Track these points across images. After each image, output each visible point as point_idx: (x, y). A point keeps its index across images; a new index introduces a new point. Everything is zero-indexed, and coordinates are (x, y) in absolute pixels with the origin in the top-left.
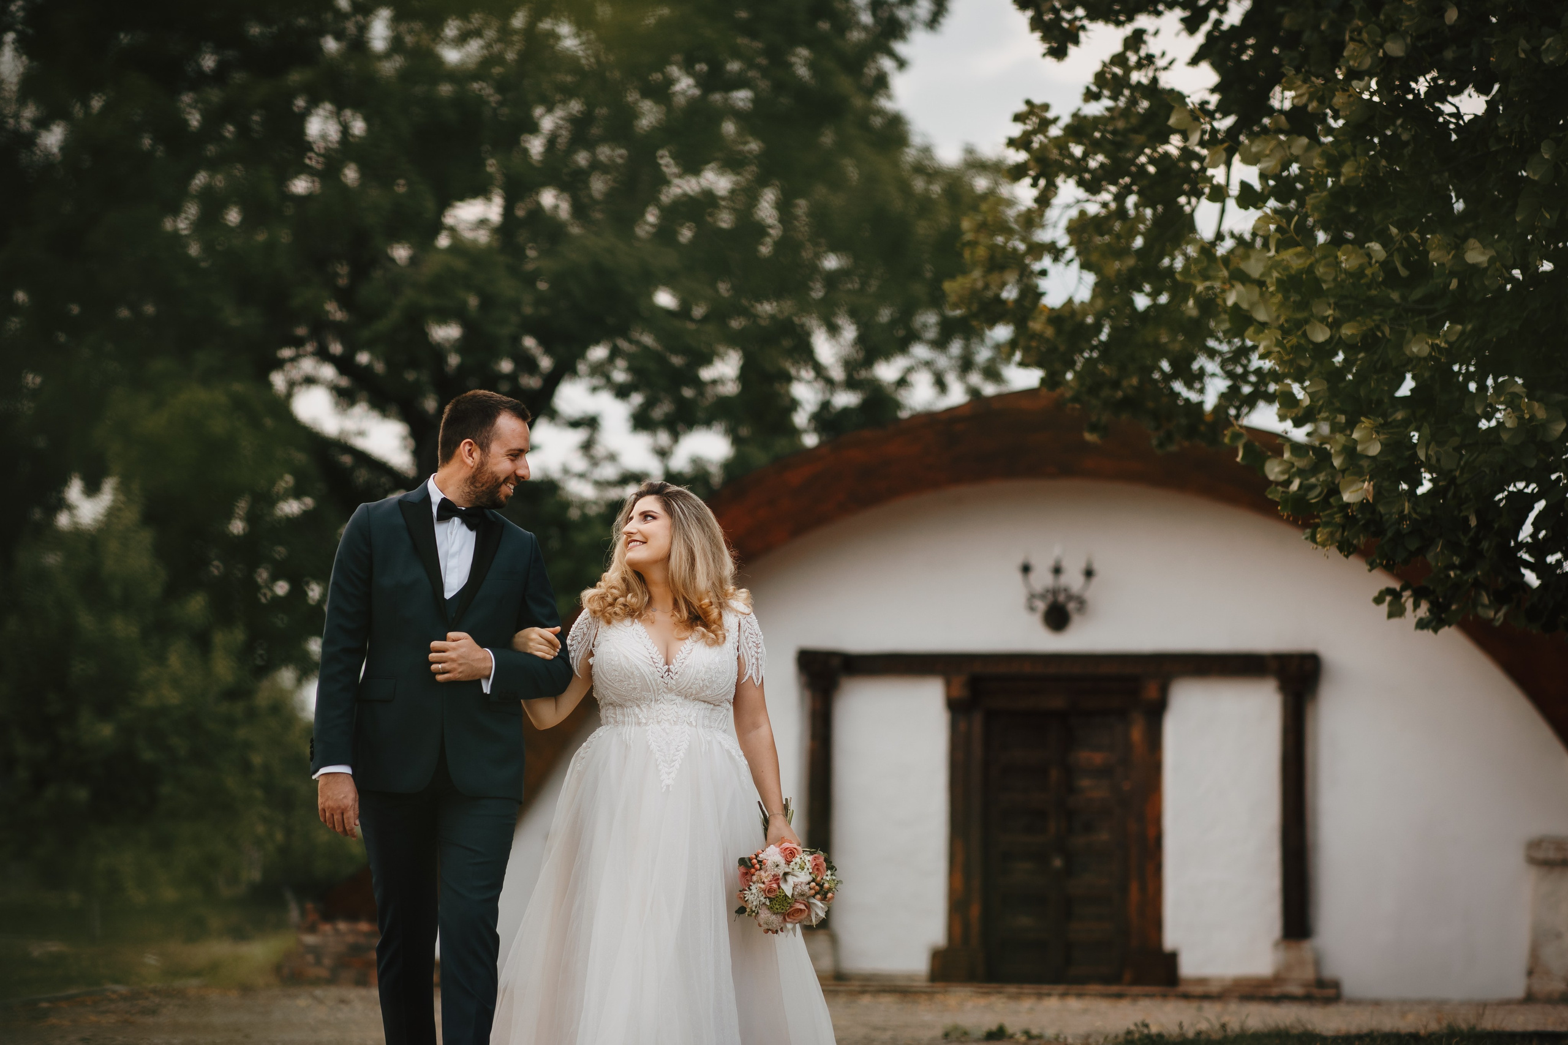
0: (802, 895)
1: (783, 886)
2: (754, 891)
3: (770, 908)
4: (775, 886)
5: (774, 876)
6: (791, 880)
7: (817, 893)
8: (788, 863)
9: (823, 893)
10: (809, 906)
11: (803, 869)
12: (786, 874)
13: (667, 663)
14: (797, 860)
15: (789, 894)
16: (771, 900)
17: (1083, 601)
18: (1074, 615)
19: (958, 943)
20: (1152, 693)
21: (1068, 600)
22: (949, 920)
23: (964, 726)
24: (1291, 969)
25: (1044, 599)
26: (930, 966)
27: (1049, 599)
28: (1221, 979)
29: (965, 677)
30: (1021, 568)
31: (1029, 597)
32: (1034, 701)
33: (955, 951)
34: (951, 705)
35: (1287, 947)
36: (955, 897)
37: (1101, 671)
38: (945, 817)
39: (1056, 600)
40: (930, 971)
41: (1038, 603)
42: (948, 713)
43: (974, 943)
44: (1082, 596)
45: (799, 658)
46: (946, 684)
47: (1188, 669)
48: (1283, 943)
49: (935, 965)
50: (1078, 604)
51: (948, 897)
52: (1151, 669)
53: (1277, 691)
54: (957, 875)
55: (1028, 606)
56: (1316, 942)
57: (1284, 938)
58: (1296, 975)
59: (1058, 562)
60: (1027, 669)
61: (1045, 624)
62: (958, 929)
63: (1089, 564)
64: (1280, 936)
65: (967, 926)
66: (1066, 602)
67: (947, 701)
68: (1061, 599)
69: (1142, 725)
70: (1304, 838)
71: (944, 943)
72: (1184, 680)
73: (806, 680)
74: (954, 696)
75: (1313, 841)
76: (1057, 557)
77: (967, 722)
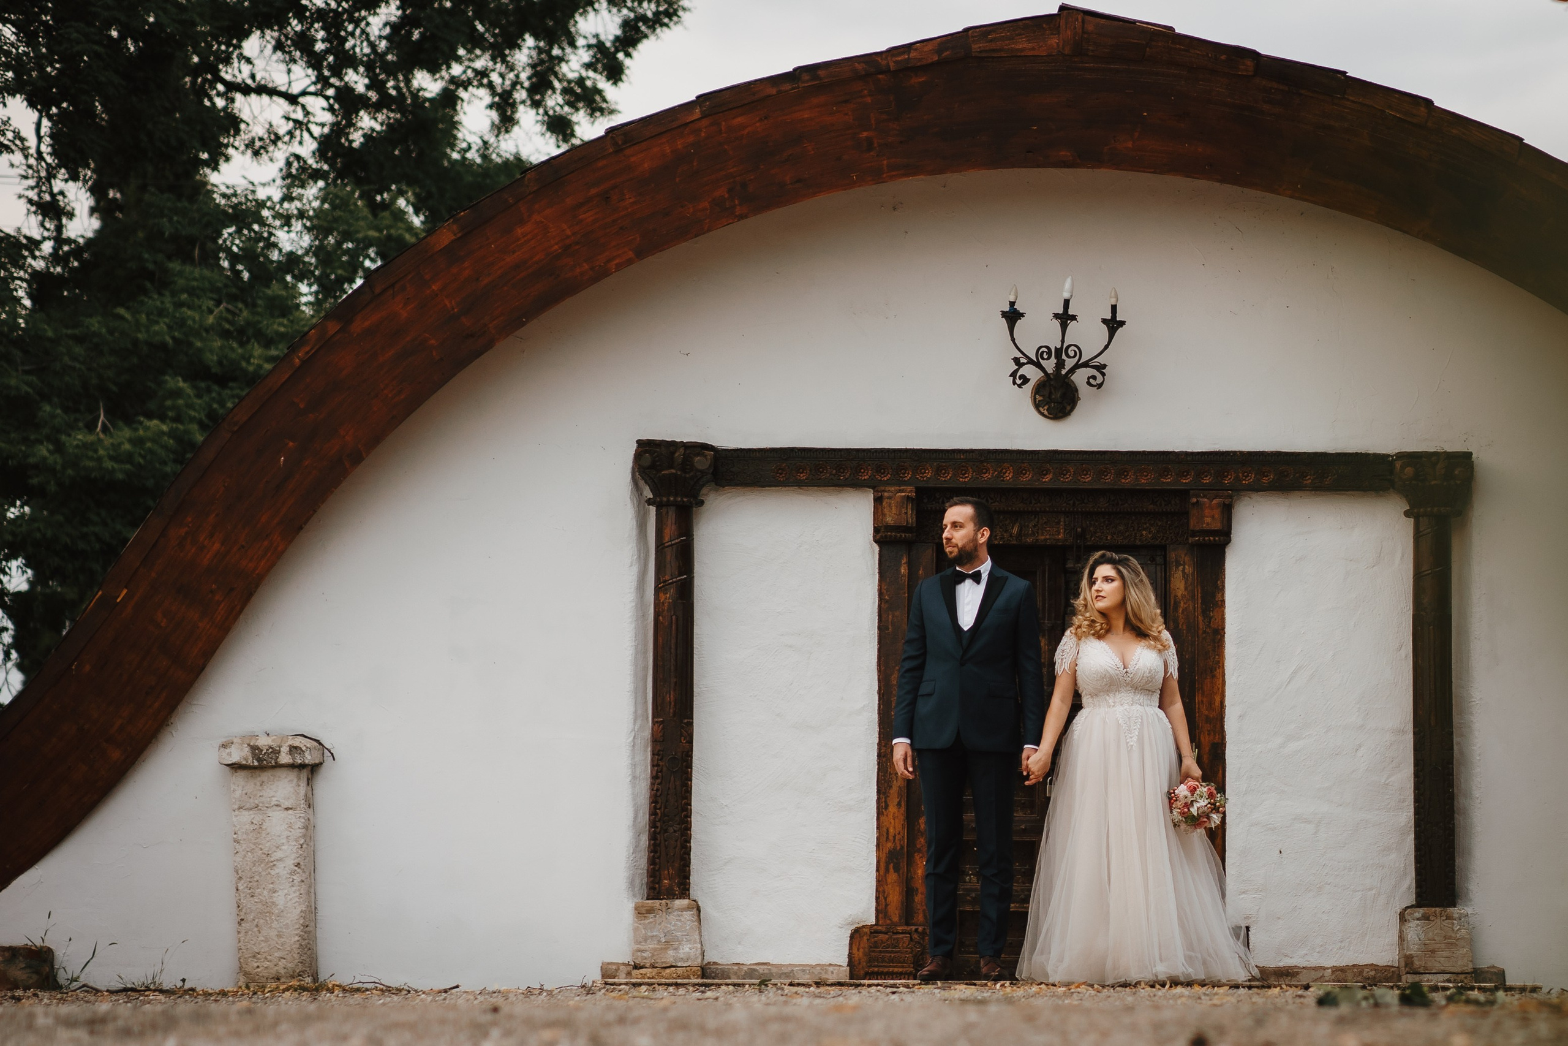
0: (1204, 812)
1: (1191, 809)
2: (1175, 813)
3: (1186, 822)
4: (1186, 810)
5: (1185, 803)
6: (1196, 805)
7: (1212, 810)
8: (1193, 795)
9: (1215, 809)
10: (1208, 817)
11: (1202, 797)
12: (1192, 801)
13: (1124, 668)
14: (1198, 792)
15: (1195, 814)
16: (1185, 818)
17: (1101, 368)
18: (1083, 390)
19: (896, 919)
20: (1210, 520)
21: (1077, 366)
22: (880, 882)
23: (903, 570)
24: (1433, 951)
25: (1038, 365)
26: (850, 956)
27: (1050, 365)
28: (1315, 969)
29: (909, 491)
30: (1004, 314)
31: (1016, 360)
32: (1015, 531)
33: (890, 930)
34: (884, 536)
35: (1426, 918)
36: (890, 845)
37: (1127, 481)
38: (875, 716)
39: (1060, 364)
40: (851, 964)
41: (1029, 371)
42: (877, 548)
43: (920, 918)
44: (1100, 360)
45: (638, 457)
46: (878, 501)
47: (1265, 480)
48: (1419, 912)
49: (858, 954)
50: (1094, 372)
51: (878, 846)
52: (1206, 480)
53: (1407, 514)
54: (893, 809)
55: (1013, 375)
56: (1469, 910)
57: (1419, 904)
58: (1441, 961)
59: (1067, 302)
60: (1009, 476)
61: (1037, 406)
62: (895, 897)
63: (1114, 308)
64: (1411, 899)
65: (909, 892)
66: (1072, 370)
67: (876, 530)
68: (1069, 363)
69: (1188, 569)
70: (1451, 748)
71: (872, 920)
72: (1256, 497)
73: (648, 494)
74: (889, 520)
75: (1462, 753)
76: (1066, 295)
77: (910, 564)
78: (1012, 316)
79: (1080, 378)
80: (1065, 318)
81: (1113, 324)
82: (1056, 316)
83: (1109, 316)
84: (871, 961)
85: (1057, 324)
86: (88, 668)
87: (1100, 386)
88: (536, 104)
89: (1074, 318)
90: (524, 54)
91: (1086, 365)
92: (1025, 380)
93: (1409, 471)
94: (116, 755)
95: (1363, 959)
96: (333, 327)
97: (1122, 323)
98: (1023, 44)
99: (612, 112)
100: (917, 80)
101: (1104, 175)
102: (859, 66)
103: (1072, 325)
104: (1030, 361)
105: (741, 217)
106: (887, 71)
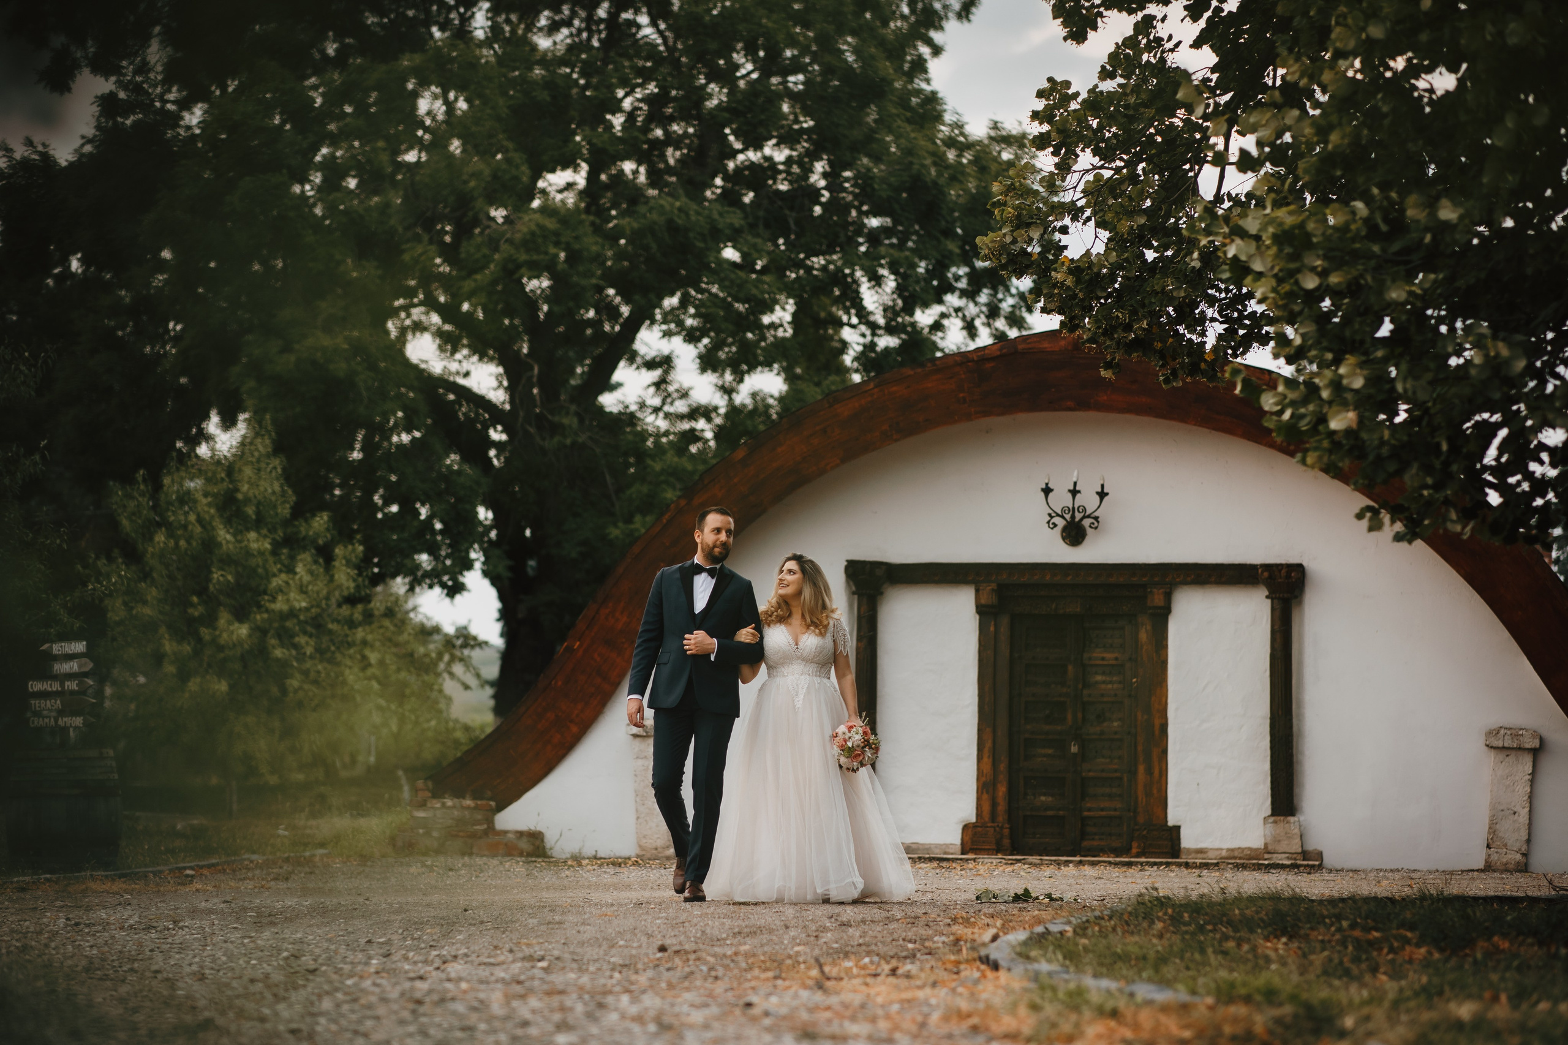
13: (796, 644)
17: (1096, 518)
18: (1089, 531)
19: (987, 819)
20: (1158, 600)
21: (1084, 517)
22: (979, 799)
23: (992, 629)
24: (1279, 841)
25: (1063, 517)
26: (962, 839)
27: (1068, 517)
28: (1217, 849)
29: (994, 586)
30: (1043, 490)
31: (1050, 515)
32: (1054, 606)
33: (984, 826)
34: (981, 610)
35: (1275, 822)
36: (984, 779)
37: (1113, 580)
38: (976, 708)
39: (1073, 517)
40: (963, 844)
41: (1057, 520)
42: (978, 617)
43: (1000, 819)
44: (1096, 514)
45: (847, 568)
46: (977, 591)
47: (1189, 579)
48: (1272, 819)
49: (967, 839)
50: (1092, 520)
51: (978, 779)
52: (1156, 579)
53: (1267, 597)
54: (985, 759)
55: (1048, 522)
56: (1302, 818)
57: (1273, 815)
58: (1283, 847)
59: (1075, 484)
60: (1048, 577)
61: (1064, 539)
62: (986, 808)
63: (1102, 486)
64: (1269, 812)
65: (994, 805)
66: (1082, 519)
67: (977, 607)
68: (1078, 516)
69: (1149, 627)
70: (1291, 727)
71: (974, 820)
72: (1186, 588)
73: (854, 588)
74: (983, 601)
75: (1299, 730)
76: (1075, 479)
77: (995, 625)
78: (1047, 491)
79: (1086, 523)
80: (1074, 492)
81: (1102, 495)
82: (1070, 491)
83: (1099, 490)
84: (973, 842)
85: (1070, 495)
86: (560, 683)
87: (1096, 528)
88: (989, 325)
89: (1079, 492)
90: (983, 297)
91: (1089, 516)
92: (1055, 525)
93: (1266, 574)
94: (575, 729)
95: (1244, 845)
96: (683, 502)
97: (1107, 494)
98: (1046, 345)
99: (1030, 329)
100: (989, 365)
101: (1092, 414)
102: (957, 358)
103: (1078, 495)
104: (1058, 515)
105: (896, 440)
106: (973, 361)
